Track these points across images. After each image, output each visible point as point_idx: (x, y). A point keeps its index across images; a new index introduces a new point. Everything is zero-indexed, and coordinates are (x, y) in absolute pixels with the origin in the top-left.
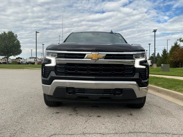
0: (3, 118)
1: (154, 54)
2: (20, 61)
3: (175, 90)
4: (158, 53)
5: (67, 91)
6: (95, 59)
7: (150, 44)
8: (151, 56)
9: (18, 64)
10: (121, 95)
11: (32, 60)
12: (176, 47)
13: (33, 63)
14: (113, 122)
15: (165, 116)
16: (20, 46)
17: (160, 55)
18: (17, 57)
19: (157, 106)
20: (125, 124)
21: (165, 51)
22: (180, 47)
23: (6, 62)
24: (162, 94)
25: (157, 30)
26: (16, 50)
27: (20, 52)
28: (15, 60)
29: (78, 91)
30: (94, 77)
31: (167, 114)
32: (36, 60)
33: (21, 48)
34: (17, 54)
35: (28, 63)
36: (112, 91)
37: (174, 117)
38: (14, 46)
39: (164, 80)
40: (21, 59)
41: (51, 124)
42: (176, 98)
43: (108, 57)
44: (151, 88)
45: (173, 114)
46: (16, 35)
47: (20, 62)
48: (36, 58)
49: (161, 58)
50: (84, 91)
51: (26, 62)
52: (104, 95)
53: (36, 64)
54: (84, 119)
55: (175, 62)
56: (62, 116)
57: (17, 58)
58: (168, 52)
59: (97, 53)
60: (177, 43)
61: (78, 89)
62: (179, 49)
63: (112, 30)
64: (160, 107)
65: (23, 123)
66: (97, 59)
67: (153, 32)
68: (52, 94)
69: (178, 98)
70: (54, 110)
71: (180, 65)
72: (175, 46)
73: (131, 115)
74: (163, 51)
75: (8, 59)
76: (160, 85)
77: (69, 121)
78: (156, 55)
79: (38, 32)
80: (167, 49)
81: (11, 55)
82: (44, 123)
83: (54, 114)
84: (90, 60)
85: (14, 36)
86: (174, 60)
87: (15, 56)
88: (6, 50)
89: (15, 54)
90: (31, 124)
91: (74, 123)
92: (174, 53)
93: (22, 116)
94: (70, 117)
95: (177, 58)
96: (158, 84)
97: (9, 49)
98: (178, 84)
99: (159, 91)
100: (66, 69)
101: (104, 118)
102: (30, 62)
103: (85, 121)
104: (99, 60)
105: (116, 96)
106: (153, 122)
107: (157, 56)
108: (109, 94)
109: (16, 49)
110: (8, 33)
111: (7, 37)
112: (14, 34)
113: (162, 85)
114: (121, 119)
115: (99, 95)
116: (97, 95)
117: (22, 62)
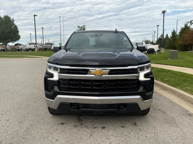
0: (9, 133)
1: (163, 35)
2: (19, 47)
3: (181, 89)
4: (167, 34)
5: (71, 107)
6: (98, 75)
7: (158, 26)
8: (160, 37)
9: (18, 51)
10: (125, 110)
11: (32, 46)
12: (186, 29)
13: (33, 50)
14: (117, 136)
15: (168, 125)
16: (18, 32)
17: (169, 37)
18: (16, 43)
19: (161, 111)
20: (129, 137)
21: (174, 33)
22: (191, 29)
23: (4, 49)
24: (168, 92)
25: (166, 11)
26: (14, 36)
27: (18, 38)
28: (14, 46)
29: (82, 106)
30: (98, 93)
31: (170, 122)
32: (36, 47)
33: (19, 34)
34: (15, 41)
35: (28, 50)
36: (116, 106)
37: (177, 127)
38: (11, 32)
39: (171, 74)
40: (20, 45)
41: (57, 140)
42: (181, 98)
43: (112, 72)
44: (157, 85)
45: (177, 122)
46: (13, 19)
47: (19, 49)
48: (36, 44)
49: (170, 40)
50: (88, 106)
51: (26, 49)
52: (108, 110)
53: (36, 50)
54: (89, 131)
55: (185, 45)
56: (67, 128)
57: (15, 45)
58: (178, 33)
59: (101, 69)
60: (187, 25)
61: (82, 104)
62: (189, 31)
63: (116, 29)
64: (164, 113)
65: (29, 138)
66: (101, 75)
67: (162, 13)
68: (56, 108)
69: (184, 98)
70: (59, 120)
71: (189, 48)
72: (185, 27)
73: (135, 124)
74: (172, 32)
75: (6, 46)
76: (166, 81)
77: (74, 136)
78: (165, 36)
79: (37, 16)
80: (176, 31)
81: (9, 42)
82: (50, 138)
83: (60, 126)
84: (94, 76)
85: (11, 20)
86: (183, 43)
87: (13, 43)
88: (3, 36)
89: (13, 41)
90: (38, 140)
91: (79, 138)
92: (184, 36)
93: (28, 129)
94: (75, 130)
95: (187, 41)
96: (164, 81)
97: (6, 35)
98: (185, 81)
99: (164, 89)
100: (69, 84)
101: (109, 130)
102: (30, 48)
103: (89, 135)
104: (103, 76)
105: (120, 110)
106: (156, 134)
107: (166, 38)
108: (113, 109)
109: (14, 34)
110: (4, 18)
111: (3, 23)
112: (10, 18)
113: (168, 81)
114: (126, 131)
115: (103, 110)
116: (101, 110)
117: (21, 48)
